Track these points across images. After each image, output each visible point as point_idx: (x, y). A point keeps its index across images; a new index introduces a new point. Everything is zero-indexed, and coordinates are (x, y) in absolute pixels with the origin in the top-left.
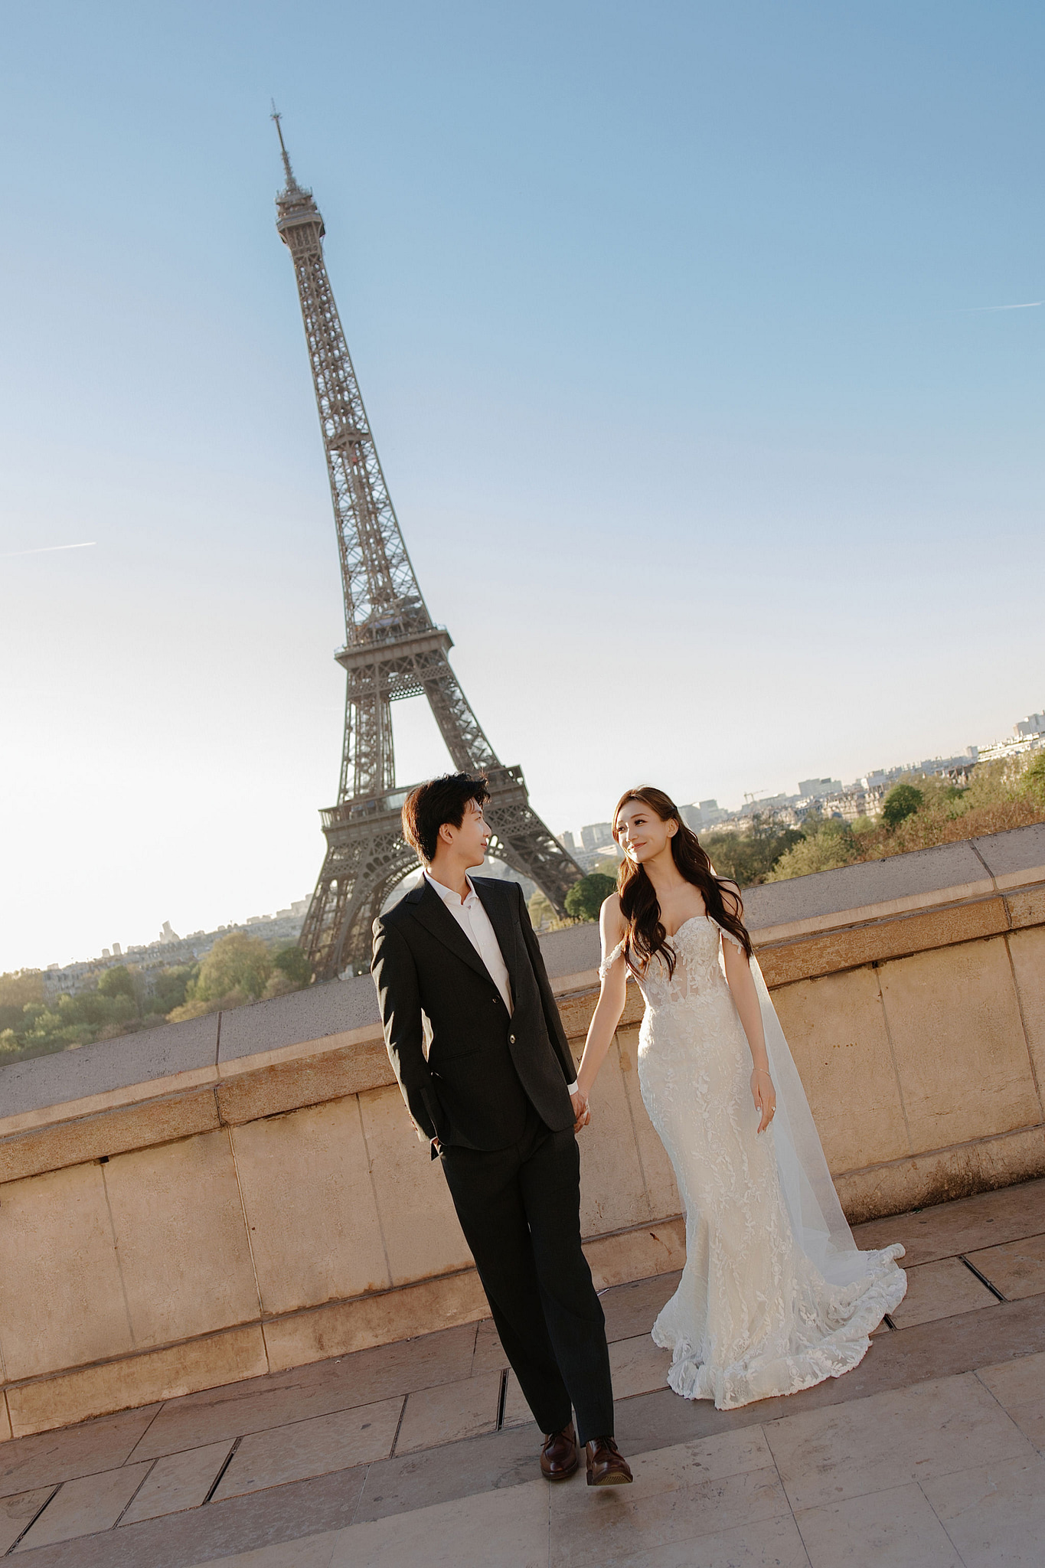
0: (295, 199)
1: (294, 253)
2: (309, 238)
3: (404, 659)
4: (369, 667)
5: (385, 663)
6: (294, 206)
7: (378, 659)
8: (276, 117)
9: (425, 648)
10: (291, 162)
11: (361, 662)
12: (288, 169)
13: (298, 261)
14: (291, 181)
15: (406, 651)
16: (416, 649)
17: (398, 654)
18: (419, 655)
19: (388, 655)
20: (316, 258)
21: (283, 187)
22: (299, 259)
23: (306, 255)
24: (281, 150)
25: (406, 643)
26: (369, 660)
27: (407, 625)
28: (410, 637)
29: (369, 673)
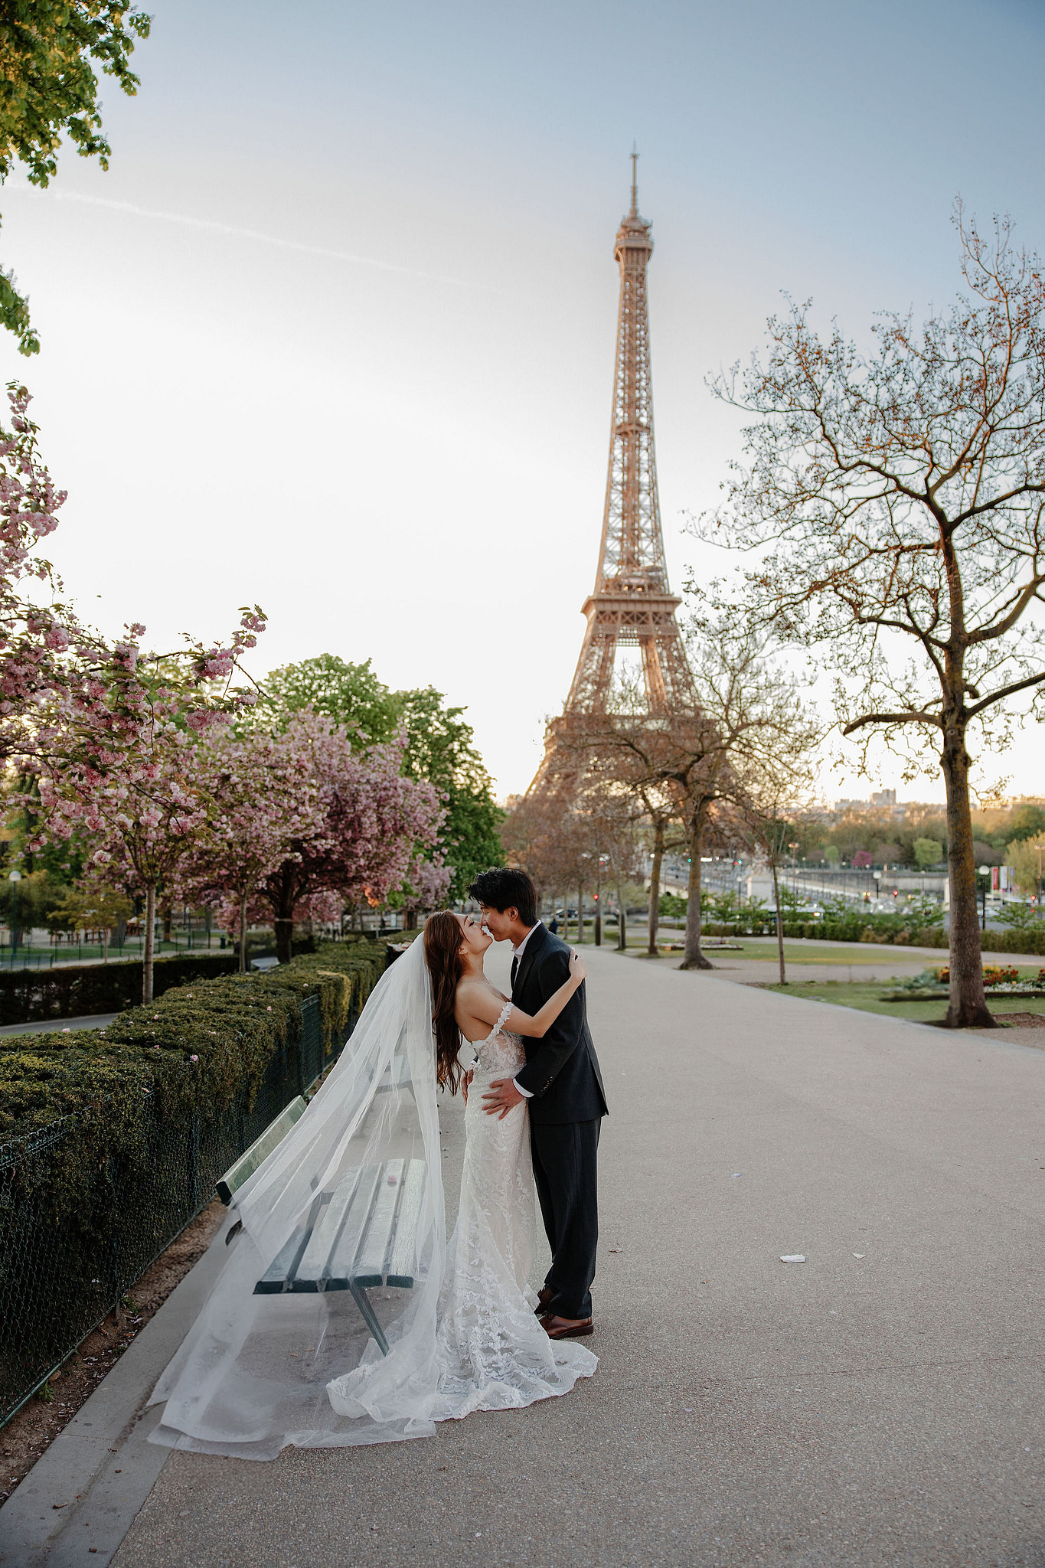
0: (636, 226)
1: (626, 269)
2: (641, 260)
3: (643, 614)
4: (614, 613)
5: (628, 613)
6: (635, 231)
7: (622, 608)
8: (635, 157)
9: (662, 609)
10: (639, 196)
11: (608, 608)
12: (634, 201)
13: (628, 276)
14: (634, 211)
15: (646, 608)
16: (654, 608)
17: (639, 608)
18: (655, 614)
19: (631, 608)
20: (641, 278)
21: (627, 214)
22: (630, 275)
23: (635, 273)
24: (631, 184)
25: (649, 602)
26: (615, 607)
27: (650, 587)
28: (654, 598)
29: (613, 617)
